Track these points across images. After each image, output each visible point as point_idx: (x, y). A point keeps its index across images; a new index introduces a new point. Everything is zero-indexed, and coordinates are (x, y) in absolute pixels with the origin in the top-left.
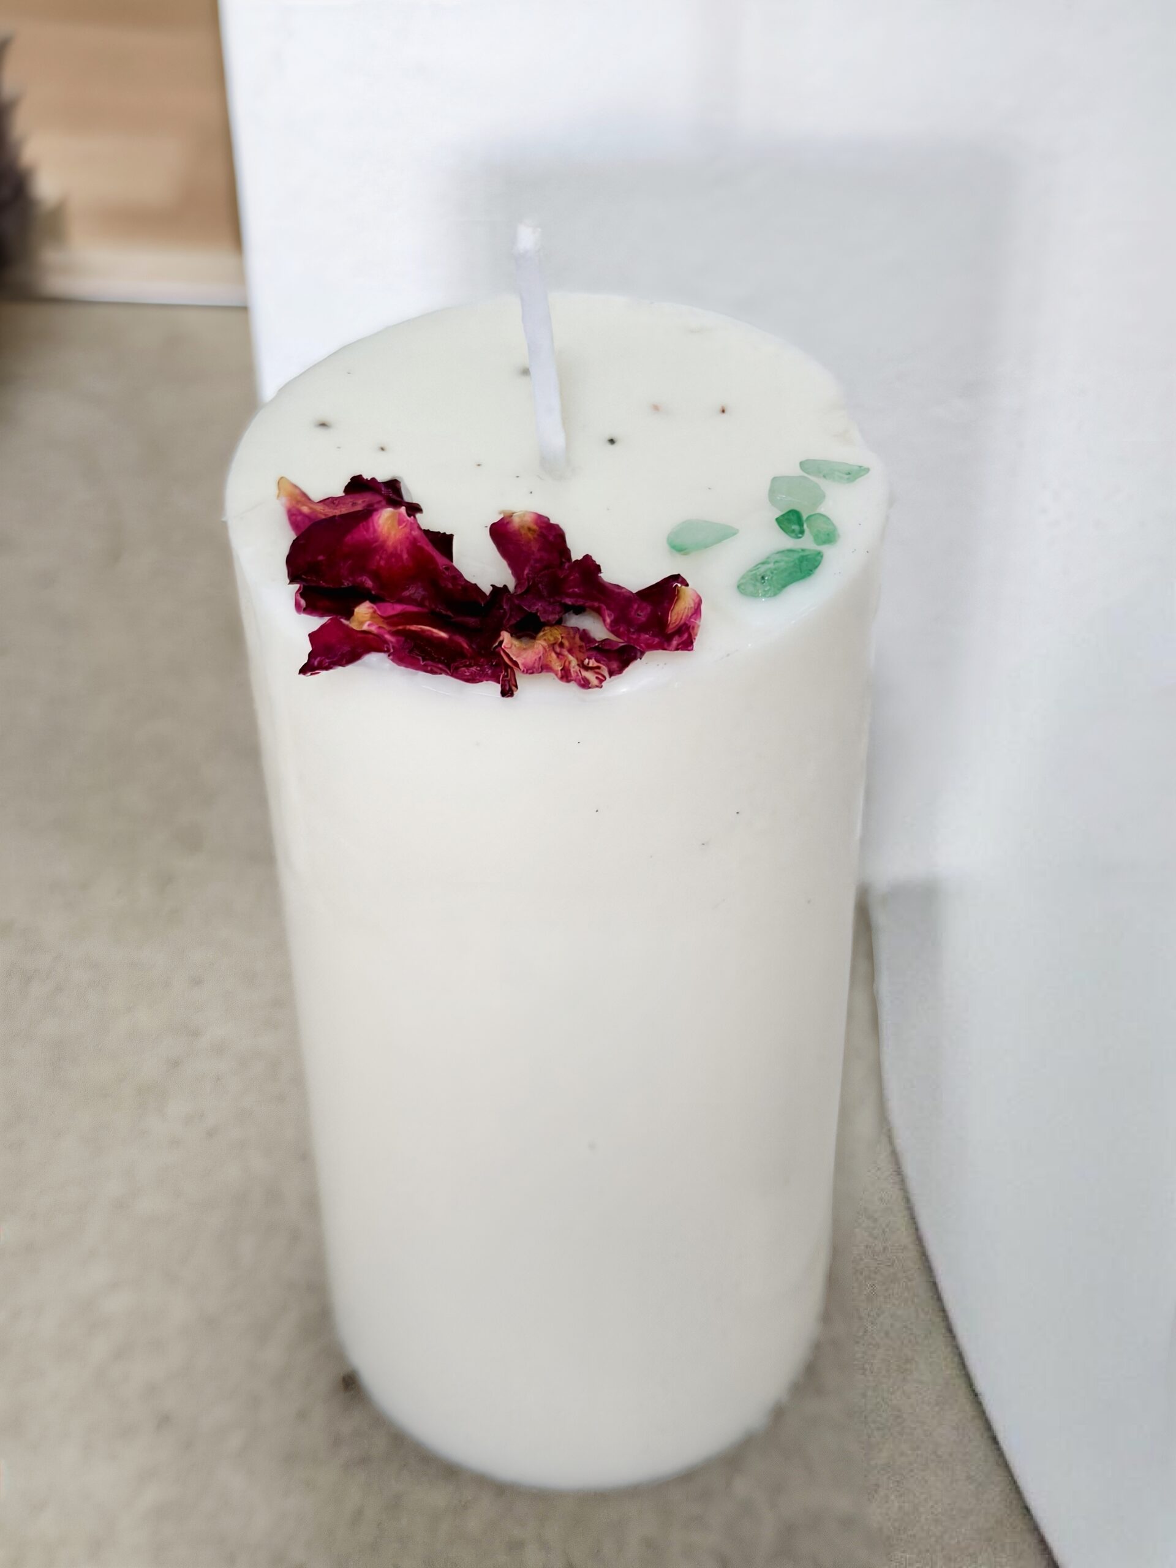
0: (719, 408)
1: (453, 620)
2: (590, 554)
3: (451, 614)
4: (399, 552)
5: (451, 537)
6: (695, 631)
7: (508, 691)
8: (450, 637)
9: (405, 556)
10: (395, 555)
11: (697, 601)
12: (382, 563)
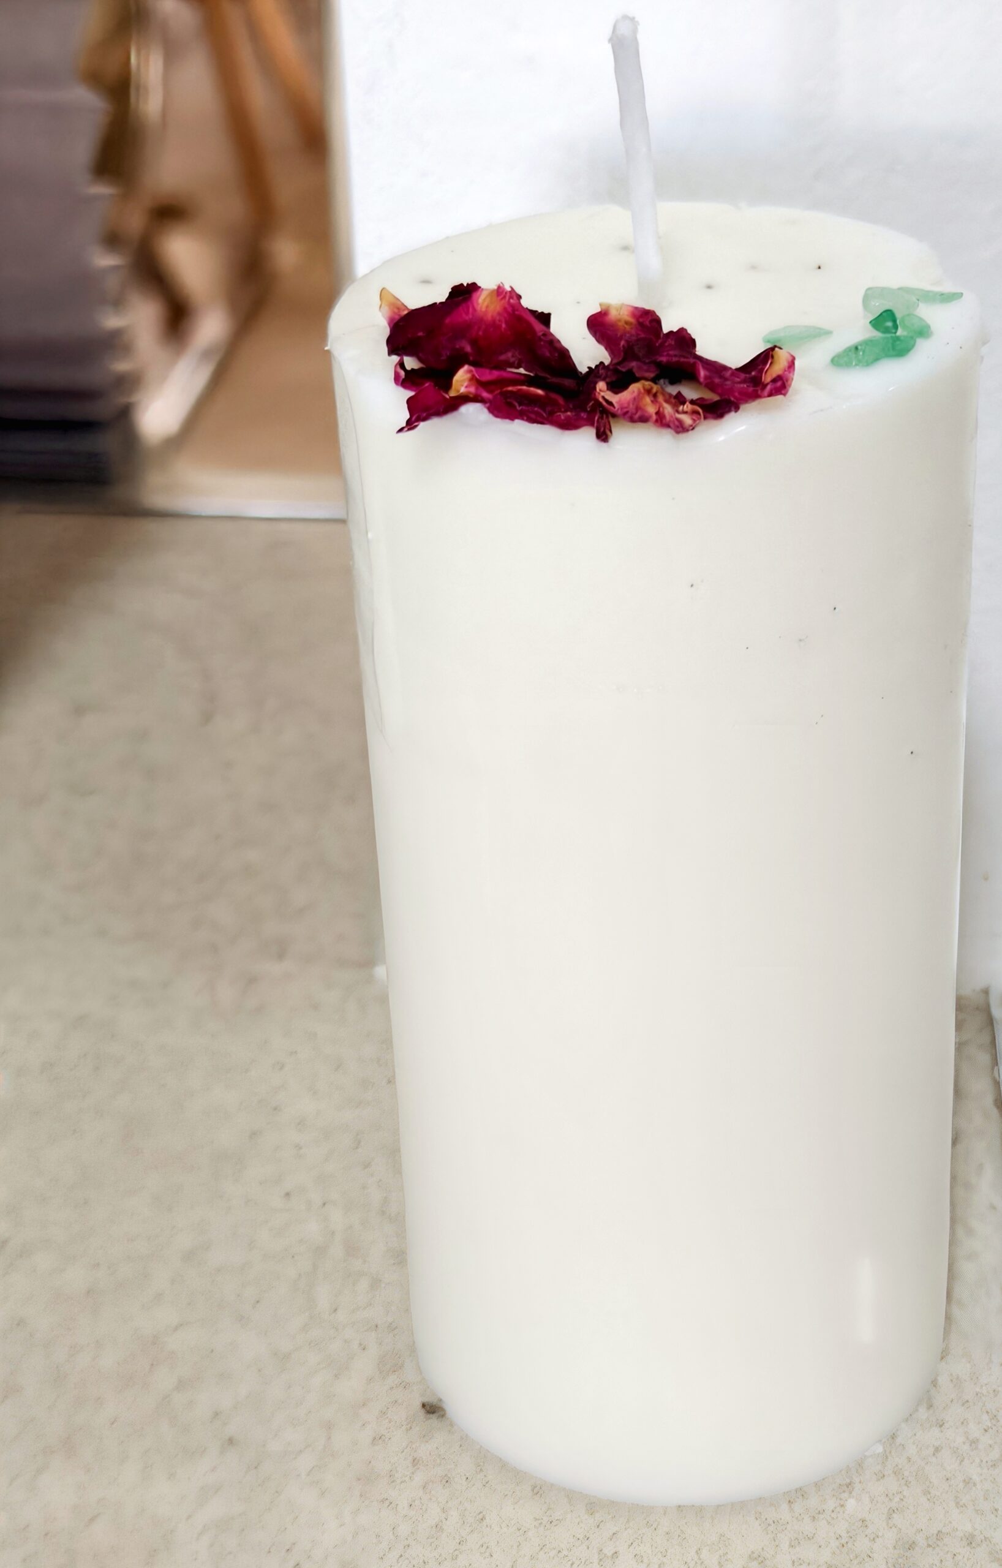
0: (817, 267)
1: (550, 381)
2: (685, 327)
3: (549, 376)
4: (497, 322)
5: (549, 315)
6: (789, 382)
7: (603, 436)
8: (546, 394)
9: (504, 326)
10: (494, 324)
11: (790, 359)
12: (480, 333)
